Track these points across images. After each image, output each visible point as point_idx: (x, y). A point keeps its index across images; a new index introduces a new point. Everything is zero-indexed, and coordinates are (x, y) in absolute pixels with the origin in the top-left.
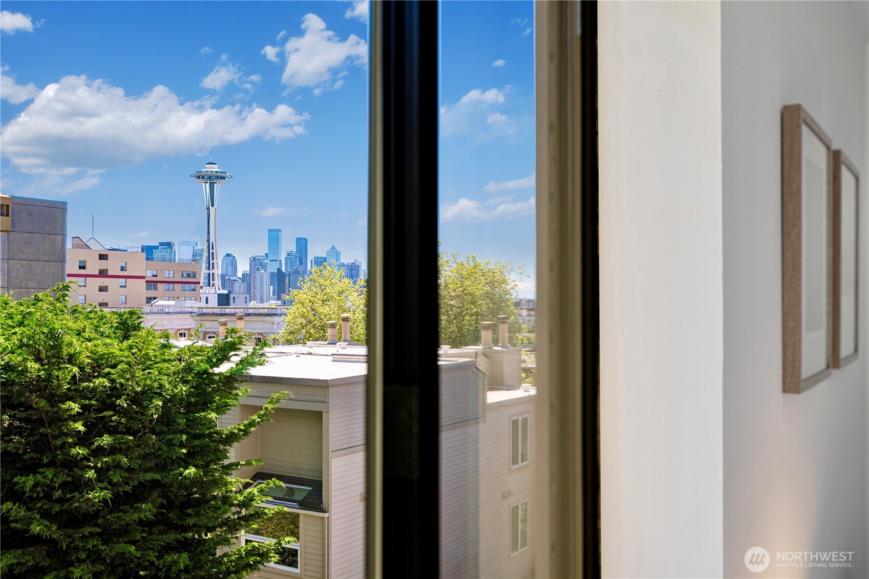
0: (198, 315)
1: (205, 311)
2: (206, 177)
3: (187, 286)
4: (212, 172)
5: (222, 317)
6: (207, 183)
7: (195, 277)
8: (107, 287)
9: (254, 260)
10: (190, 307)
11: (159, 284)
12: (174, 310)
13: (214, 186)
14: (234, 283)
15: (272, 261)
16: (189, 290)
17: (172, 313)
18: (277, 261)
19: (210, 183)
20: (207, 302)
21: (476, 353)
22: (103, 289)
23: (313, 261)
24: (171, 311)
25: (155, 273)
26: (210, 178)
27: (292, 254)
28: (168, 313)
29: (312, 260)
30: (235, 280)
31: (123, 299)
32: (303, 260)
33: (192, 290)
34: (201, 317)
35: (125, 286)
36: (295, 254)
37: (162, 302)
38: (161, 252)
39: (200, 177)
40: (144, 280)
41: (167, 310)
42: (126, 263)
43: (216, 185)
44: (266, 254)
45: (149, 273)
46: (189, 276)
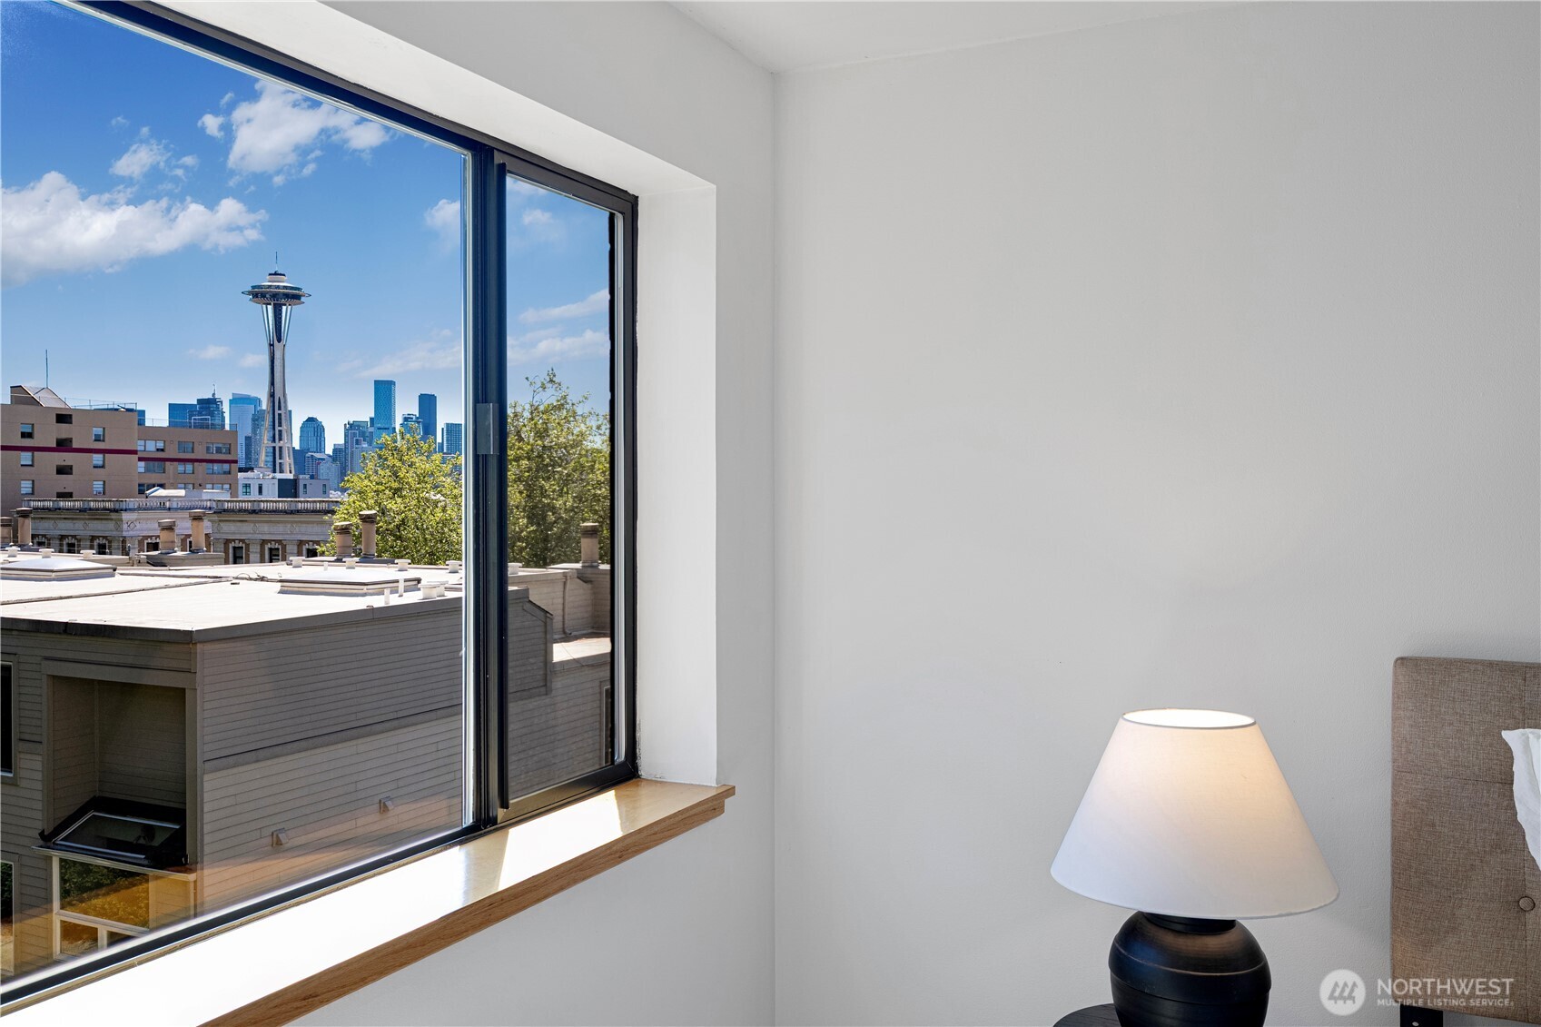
0: (215, 513)
1: (226, 506)
2: (268, 296)
3: (216, 467)
4: (278, 287)
5: (254, 515)
6: (270, 304)
7: (229, 453)
8: (70, 467)
9: (351, 427)
10: (207, 500)
11: (167, 463)
12: (180, 504)
13: (281, 310)
14: (319, 464)
15: (381, 428)
16: (219, 473)
17: (175, 509)
18: (388, 428)
19: (274, 304)
20: (260, 492)
21: (565, 575)
22: (64, 470)
23: (445, 430)
24: (175, 506)
25: (160, 445)
26: (275, 296)
27: (412, 418)
28: (169, 509)
29: (443, 429)
30: (322, 459)
31: (98, 486)
32: (429, 429)
33: (225, 473)
34: (219, 515)
35: (103, 467)
36: (417, 418)
37: (161, 492)
38: (200, 414)
39: (258, 294)
40: (135, 457)
41: (168, 504)
42: (104, 429)
43: (284, 308)
44: (371, 419)
45: (151, 446)
46: (219, 451)
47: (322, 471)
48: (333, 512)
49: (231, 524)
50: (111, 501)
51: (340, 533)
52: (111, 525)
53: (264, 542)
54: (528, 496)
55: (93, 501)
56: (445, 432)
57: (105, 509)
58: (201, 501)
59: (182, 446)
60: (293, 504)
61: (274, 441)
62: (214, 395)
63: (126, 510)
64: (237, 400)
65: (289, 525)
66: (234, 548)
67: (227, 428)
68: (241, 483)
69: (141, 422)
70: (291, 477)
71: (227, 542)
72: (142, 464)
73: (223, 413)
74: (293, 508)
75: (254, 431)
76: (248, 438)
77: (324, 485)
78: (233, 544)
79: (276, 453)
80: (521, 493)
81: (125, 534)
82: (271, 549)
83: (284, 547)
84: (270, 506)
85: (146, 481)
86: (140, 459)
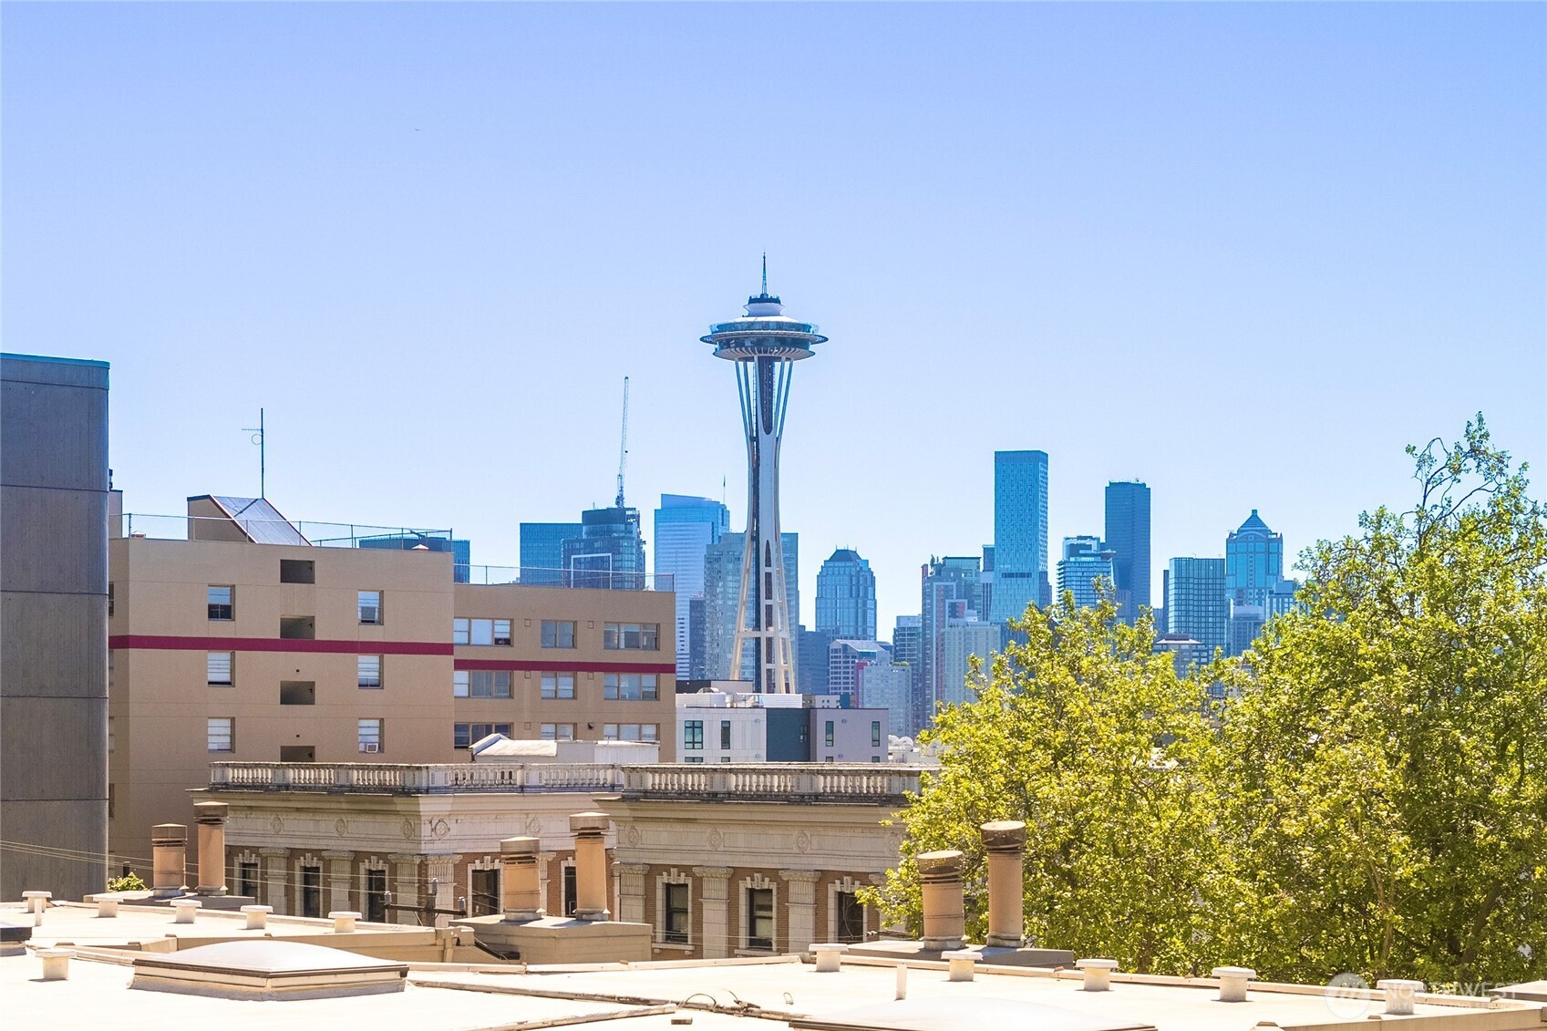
0: (624, 799)
1: (650, 781)
2: (748, 343)
3: (626, 682)
4: (766, 325)
5: (713, 807)
6: (751, 359)
7: (655, 644)
8: (310, 687)
9: (939, 572)
10: (606, 767)
11: (518, 674)
13: (771, 371)
14: (861, 666)
15: (1010, 575)
16: (632, 698)
17: (538, 789)
18: (1029, 575)
19: (759, 358)
20: (726, 742)
22: (296, 694)
23: (1172, 575)
24: (534, 781)
25: (503, 629)
26: (760, 343)
27: (1089, 547)
28: (522, 787)
29: (1166, 573)
30: (868, 655)
31: (369, 729)
32: (1131, 571)
33: (646, 696)
34: (635, 805)
35: (378, 685)
36: (1102, 546)
37: (505, 746)
38: (589, 547)
39: (727, 340)
40: (448, 660)
41: (519, 777)
42: (382, 593)
43: (777, 365)
44: (987, 550)
45: (483, 633)
46: (632, 642)
47: (867, 686)
48: (899, 801)
49: (661, 827)
50: (394, 768)
51: (934, 881)
52: (394, 827)
53: (736, 874)
54: (1412, 766)
55: (358, 768)
56: (1172, 581)
57: (383, 788)
58: (593, 768)
59: (549, 632)
60: (805, 779)
61: (757, 627)
62: (620, 499)
63: (427, 791)
64: (676, 510)
65: (796, 833)
66: (668, 887)
67: (650, 583)
68: (682, 718)
69: (461, 575)
70: (795, 701)
71: (653, 871)
72: (462, 676)
73: (641, 543)
74: (805, 788)
75: (710, 585)
76: (696, 606)
77: (876, 725)
78: (665, 878)
79: (761, 651)
80: (1393, 759)
81: (425, 849)
82: (752, 892)
83: (784, 888)
84: (751, 783)
85: (473, 717)
86: (460, 665)
